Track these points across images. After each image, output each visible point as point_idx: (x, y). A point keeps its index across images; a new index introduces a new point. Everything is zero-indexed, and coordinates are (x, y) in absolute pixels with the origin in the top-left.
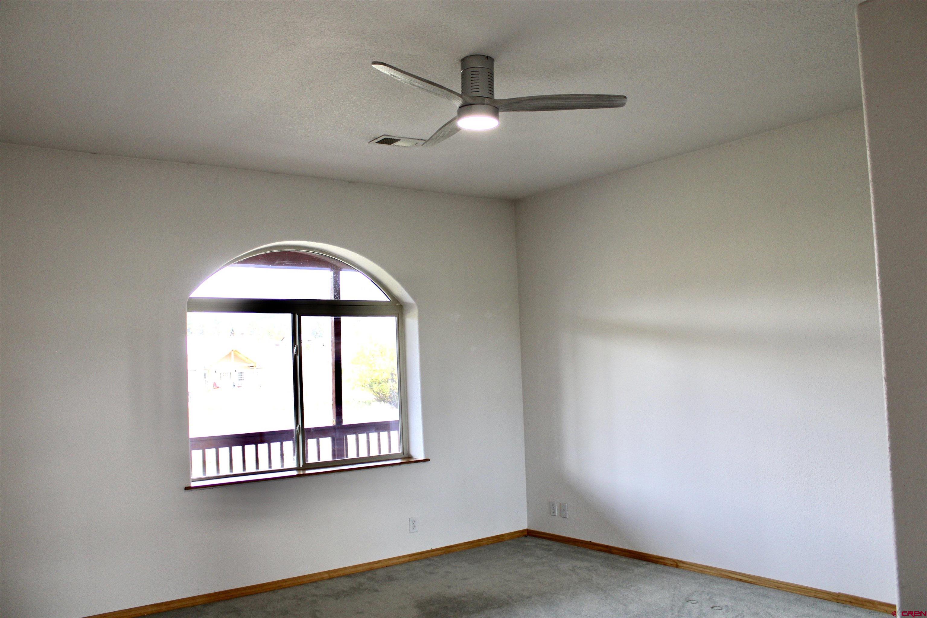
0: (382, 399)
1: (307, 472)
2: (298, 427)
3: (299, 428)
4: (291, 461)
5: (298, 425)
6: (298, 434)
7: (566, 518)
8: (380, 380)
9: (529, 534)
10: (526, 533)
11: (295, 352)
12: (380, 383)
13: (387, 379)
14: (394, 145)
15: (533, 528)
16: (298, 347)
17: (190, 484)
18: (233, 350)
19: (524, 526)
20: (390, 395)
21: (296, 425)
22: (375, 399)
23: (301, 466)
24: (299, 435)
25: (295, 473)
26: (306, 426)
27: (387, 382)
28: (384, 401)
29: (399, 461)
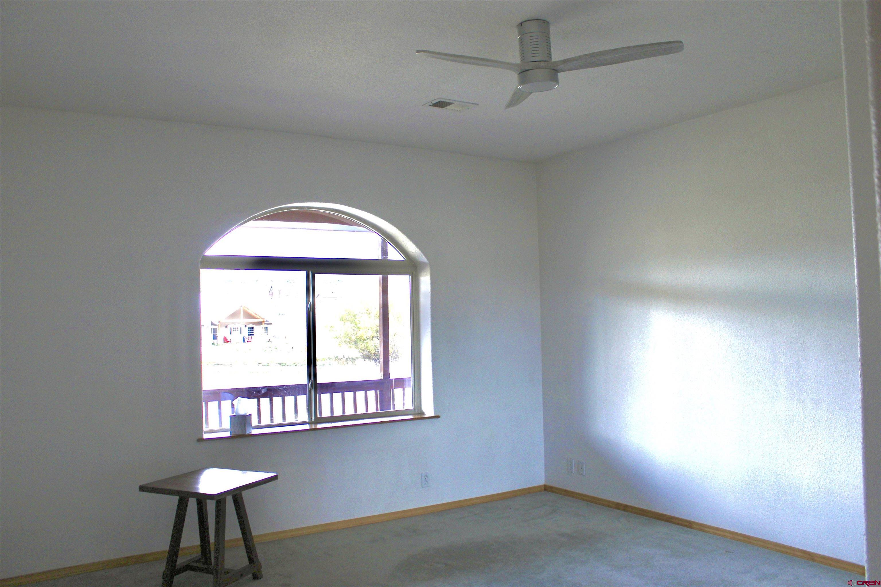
0: (367, 357)
1: (319, 426)
2: (310, 383)
3: (312, 383)
4: (303, 416)
5: (311, 380)
6: (310, 389)
7: (583, 475)
8: (364, 337)
9: (547, 489)
10: (543, 488)
11: (309, 309)
12: (365, 340)
13: (372, 337)
14: (446, 108)
15: (549, 484)
16: (312, 304)
17: (203, 436)
18: (241, 306)
19: (540, 480)
20: (375, 352)
21: (309, 381)
22: (361, 355)
23: (313, 420)
24: (312, 390)
25: (307, 427)
26: (319, 380)
27: (372, 339)
28: (369, 358)
29: (411, 417)
